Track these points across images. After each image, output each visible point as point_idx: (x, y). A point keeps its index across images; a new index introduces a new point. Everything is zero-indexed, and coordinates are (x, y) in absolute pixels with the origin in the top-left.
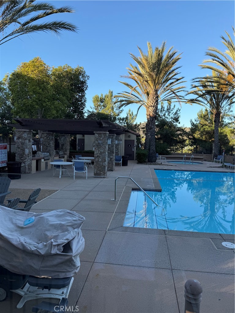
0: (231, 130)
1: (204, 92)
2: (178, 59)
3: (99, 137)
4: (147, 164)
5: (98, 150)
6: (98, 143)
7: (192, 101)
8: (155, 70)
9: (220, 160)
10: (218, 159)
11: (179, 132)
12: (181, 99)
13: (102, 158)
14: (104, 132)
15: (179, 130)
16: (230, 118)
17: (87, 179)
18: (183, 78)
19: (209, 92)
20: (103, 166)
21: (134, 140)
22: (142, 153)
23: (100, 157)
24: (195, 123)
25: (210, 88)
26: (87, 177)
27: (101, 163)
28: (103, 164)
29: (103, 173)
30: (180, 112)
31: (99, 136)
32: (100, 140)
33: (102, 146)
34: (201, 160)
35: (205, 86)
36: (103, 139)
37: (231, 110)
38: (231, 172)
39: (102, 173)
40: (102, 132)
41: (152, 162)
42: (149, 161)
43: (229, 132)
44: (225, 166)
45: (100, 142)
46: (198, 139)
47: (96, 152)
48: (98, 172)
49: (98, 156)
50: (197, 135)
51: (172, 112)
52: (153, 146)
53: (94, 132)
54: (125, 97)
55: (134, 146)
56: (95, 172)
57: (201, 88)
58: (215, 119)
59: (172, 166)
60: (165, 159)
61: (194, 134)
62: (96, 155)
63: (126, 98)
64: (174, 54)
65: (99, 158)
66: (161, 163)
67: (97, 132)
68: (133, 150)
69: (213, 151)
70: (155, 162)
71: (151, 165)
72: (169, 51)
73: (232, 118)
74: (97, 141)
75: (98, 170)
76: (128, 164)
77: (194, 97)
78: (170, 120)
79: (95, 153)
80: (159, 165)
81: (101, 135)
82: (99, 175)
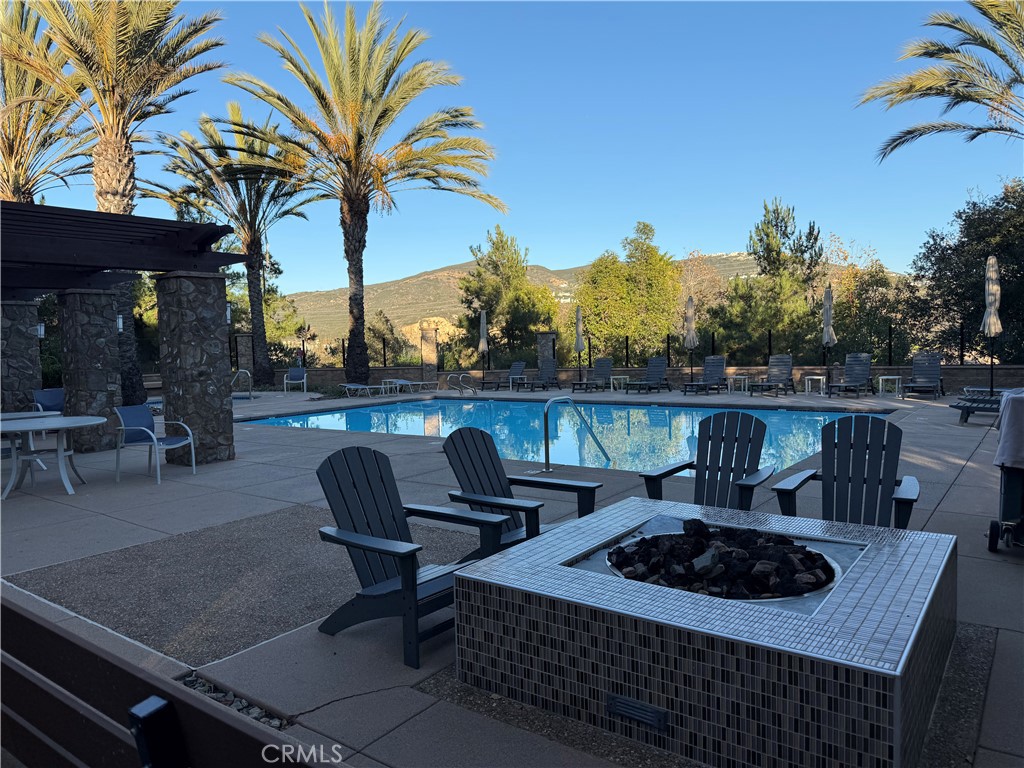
3: (200, 292)
5: (199, 351)
6: (197, 319)
13: (219, 381)
20: (222, 412)
23: (209, 375)
27: (217, 403)
28: (222, 404)
29: (227, 439)
31: (197, 290)
32: (206, 306)
33: (213, 332)
36: (214, 303)
39: (221, 440)
40: (210, 274)
45: (207, 314)
48: (208, 439)
49: (201, 374)
53: (179, 273)
62: (192, 369)
65: (205, 381)
67: (193, 274)
74: (193, 310)
75: (207, 432)
81: (206, 287)
82: (211, 451)
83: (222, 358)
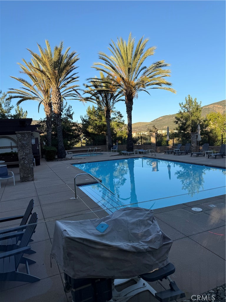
0: (117, 124)
1: (96, 91)
2: (77, 60)
3: (23, 137)
4: (58, 161)
5: (22, 152)
6: (22, 144)
7: (87, 99)
8: (57, 69)
9: (116, 149)
10: (114, 149)
11: (74, 128)
12: (75, 97)
13: (28, 160)
14: (27, 132)
15: (73, 126)
16: (115, 114)
17: (15, 185)
18: (78, 78)
19: (100, 92)
20: (30, 168)
21: (38, 138)
22: (51, 151)
23: (26, 158)
24: (85, 119)
25: (100, 88)
26: (15, 182)
27: (28, 166)
28: (30, 166)
29: (32, 175)
30: (72, 108)
32: (24, 140)
33: (27, 147)
34: (99, 151)
35: (96, 86)
36: (27, 139)
37: (114, 107)
38: (131, 158)
39: (29, 175)
40: (26, 132)
41: (62, 158)
42: (59, 157)
43: (116, 125)
44: (123, 153)
45: (24, 142)
46: (91, 133)
47: (21, 154)
48: (25, 175)
49: (23, 158)
50: (90, 130)
51: (65, 108)
52: (62, 142)
53: (16, 132)
54: (20, 93)
55: (38, 144)
56: (22, 176)
57: (93, 88)
58: (106, 115)
59: (81, 159)
60: (71, 153)
61: (88, 129)
62: (20, 157)
63: (22, 94)
64: (73, 54)
65: (24, 160)
66: (71, 158)
67: (20, 132)
68: (38, 148)
69: (107, 143)
70: (65, 157)
71: (62, 161)
72: (66, 51)
73: (116, 113)
74: (20, 141)
75: (25, 173)
76: (41, 163)
77: (89, 95)
78: (64, 116)
79: (19, 155)
80: (70, 159)
81: (24, 135)
82: (26, 178)
83: (29, 154)
